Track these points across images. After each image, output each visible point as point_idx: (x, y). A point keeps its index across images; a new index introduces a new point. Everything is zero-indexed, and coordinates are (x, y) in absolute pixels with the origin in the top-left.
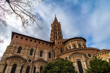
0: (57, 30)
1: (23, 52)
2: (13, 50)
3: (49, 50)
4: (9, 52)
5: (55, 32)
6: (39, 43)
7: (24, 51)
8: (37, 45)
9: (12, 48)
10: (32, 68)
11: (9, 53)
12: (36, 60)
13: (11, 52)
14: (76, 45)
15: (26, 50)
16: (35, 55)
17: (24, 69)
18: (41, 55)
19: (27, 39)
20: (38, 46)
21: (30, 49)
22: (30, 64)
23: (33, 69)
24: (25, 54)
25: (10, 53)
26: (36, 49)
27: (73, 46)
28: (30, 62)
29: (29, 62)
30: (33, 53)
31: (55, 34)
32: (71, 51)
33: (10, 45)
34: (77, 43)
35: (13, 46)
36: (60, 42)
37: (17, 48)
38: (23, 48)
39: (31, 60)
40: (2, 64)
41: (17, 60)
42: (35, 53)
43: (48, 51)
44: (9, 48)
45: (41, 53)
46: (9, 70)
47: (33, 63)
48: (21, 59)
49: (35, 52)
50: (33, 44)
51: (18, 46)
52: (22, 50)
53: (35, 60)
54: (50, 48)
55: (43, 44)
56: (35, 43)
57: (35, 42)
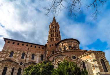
0: (54, 31)
1: (15, 56)
2: (5, 55)
3: (41, 52)
5: (52, 33)
8: (29, 48)
9: (4, 53)
10: (23, 70)
11: (1, 58)
14: (66, 46)
15: (17, 54)
16: (26, 58)
17: (16, 71)
18: (33, 58)
19: (18, 44)
20: (29, 50)
21: (22, 53)
22: (21, 67)
24: (16, 58)
26: (28, 53)
27: (63, 48)
28: (22, 64)
29: (20, 64)
30: (25, 56)
31: (52, 36)
33: (3, 50)
35: (5, 51)
36: (53, 45)
37: (9, 53)
38: (14, 52)
39: (22, 63)
41: (7, 63)
43: (40, 54)
44: (2, 53)
45: (33, 56)
47: (24, 66)
48: (11, 62)
49: (27, 55)
50: (25, 48)
51: (10, 51)
52: (14, 54)
53: (26, 63)
54: (43, 50)
55: (35, 47)
56: (27, 47)
57: (27, 45)
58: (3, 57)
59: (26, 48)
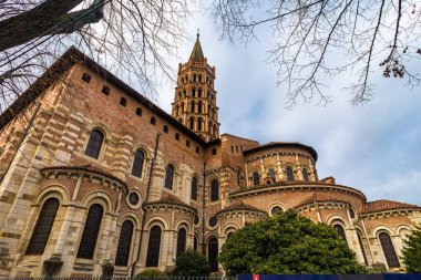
0: (205, 94)
1: (110, 155)
2: (73, 139)
3: (194, 166)
4: (54, 144)
5: (197, 101)
6: (166, 130)
7: (114, 153)
8: (158, 135)
9: (70, 125)
10: (142, 231)
11: (54, 148)
12: (158, 199)
13: (67, 144)
14: (295, 169)
15: (125, 150)
16: (151, 176)
18: (169, 184)
20: (161, 144)
21: (135, 150)
22: (135, 212)
23: (146, 237)
24: (120, 165)
25: (61, 148)
26: (156, 154)
28: (135, 203)
29: (131, 202)
30: (146, 167)
31: (196, 110)
32: (296, 189)
34: (298, 163)
36: (237, 147)
37: (88, 132)
38: (108, 137)
39: (137, 197)
40: (25, 197)
41: (105, 188)
42: (152, 170)
43: (192, 171)
44: (53, 121)
45: (170, 175)
46: (74, 229)
47: (145, 211)
49: (152, 164)
50: (146, 129)
51: (91, 124)
52: (104, 146)
53: (153, 199)
54: (197, 158)
55: (177, 137)
56: (151, 126)
57: (153, 121)
58: (65, 149)
59: (149, 129)
